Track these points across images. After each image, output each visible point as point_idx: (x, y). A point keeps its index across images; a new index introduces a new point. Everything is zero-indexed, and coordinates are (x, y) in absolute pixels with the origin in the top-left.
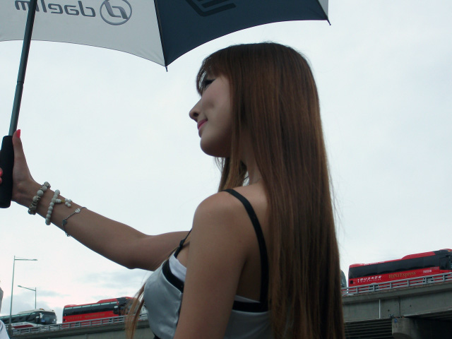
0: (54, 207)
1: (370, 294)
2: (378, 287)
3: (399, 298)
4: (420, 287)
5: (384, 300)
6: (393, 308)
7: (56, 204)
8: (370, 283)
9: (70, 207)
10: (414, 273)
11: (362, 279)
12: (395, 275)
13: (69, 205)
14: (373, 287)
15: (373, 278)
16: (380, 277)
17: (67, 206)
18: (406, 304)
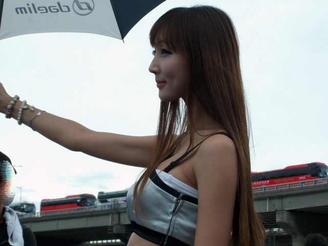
0: (22, 112)
1: (261, 194)
2: (267, 188)
3: (282, 197)
4: (296, 189)
5: (271, 198)
6: (277, 204)
7: (24, 109)
8: (261, 185)
9: (33, 111)
10: (292, 179)
11: (255, 183)
12: (279, 180)
13: (32, 109)
14: (263, 189)
15: (263, 182)
16: (268, 181)
17: (31, 110)
18: (286, 201)
